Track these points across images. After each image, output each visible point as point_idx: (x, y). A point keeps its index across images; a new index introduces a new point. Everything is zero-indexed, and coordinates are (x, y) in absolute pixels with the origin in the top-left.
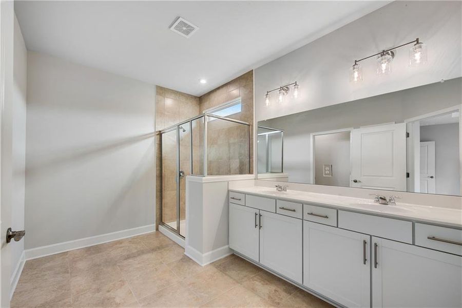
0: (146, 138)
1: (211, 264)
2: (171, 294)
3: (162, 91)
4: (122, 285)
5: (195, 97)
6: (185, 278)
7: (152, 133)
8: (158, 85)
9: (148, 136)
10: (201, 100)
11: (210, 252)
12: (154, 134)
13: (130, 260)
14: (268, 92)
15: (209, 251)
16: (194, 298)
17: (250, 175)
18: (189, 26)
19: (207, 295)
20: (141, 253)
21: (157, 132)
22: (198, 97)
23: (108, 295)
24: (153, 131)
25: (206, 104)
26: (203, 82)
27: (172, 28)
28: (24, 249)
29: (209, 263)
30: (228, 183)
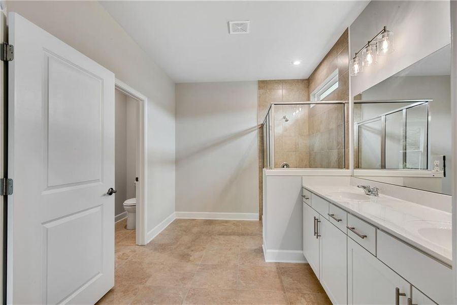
0: (250, 132)
1: (276, 263)
2: (222, 270)
3: (264, 84)
4: (202, 250)
5: (303, 80)
6: (243, 264)
7: (255, 127)
8: (260, 80)
9: (250, 130)
10: (308, 82)
11: (277, 251)
12: (256, 128)
13: (221, 237)
14: (356, 54)
15: (276, 249)
16: (233, 281)
17: (347, 170)
18: (242, 24)
19: (244, 284)
20: (234, 234)
21: (259, 125)
22: (306, 80)
23: (190, 253)
24: (256, 125)
25: (313, 85)
26: (297, 63)
27: (231, 32)
28: (176, 211)
29: (274, 261)
30: (302, 178)
